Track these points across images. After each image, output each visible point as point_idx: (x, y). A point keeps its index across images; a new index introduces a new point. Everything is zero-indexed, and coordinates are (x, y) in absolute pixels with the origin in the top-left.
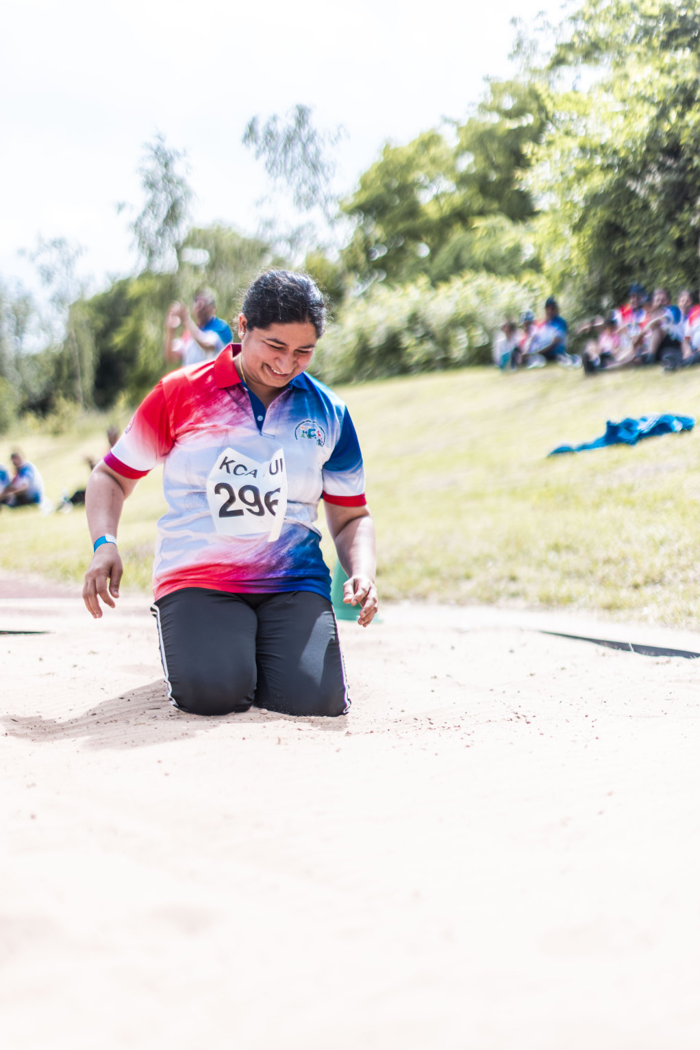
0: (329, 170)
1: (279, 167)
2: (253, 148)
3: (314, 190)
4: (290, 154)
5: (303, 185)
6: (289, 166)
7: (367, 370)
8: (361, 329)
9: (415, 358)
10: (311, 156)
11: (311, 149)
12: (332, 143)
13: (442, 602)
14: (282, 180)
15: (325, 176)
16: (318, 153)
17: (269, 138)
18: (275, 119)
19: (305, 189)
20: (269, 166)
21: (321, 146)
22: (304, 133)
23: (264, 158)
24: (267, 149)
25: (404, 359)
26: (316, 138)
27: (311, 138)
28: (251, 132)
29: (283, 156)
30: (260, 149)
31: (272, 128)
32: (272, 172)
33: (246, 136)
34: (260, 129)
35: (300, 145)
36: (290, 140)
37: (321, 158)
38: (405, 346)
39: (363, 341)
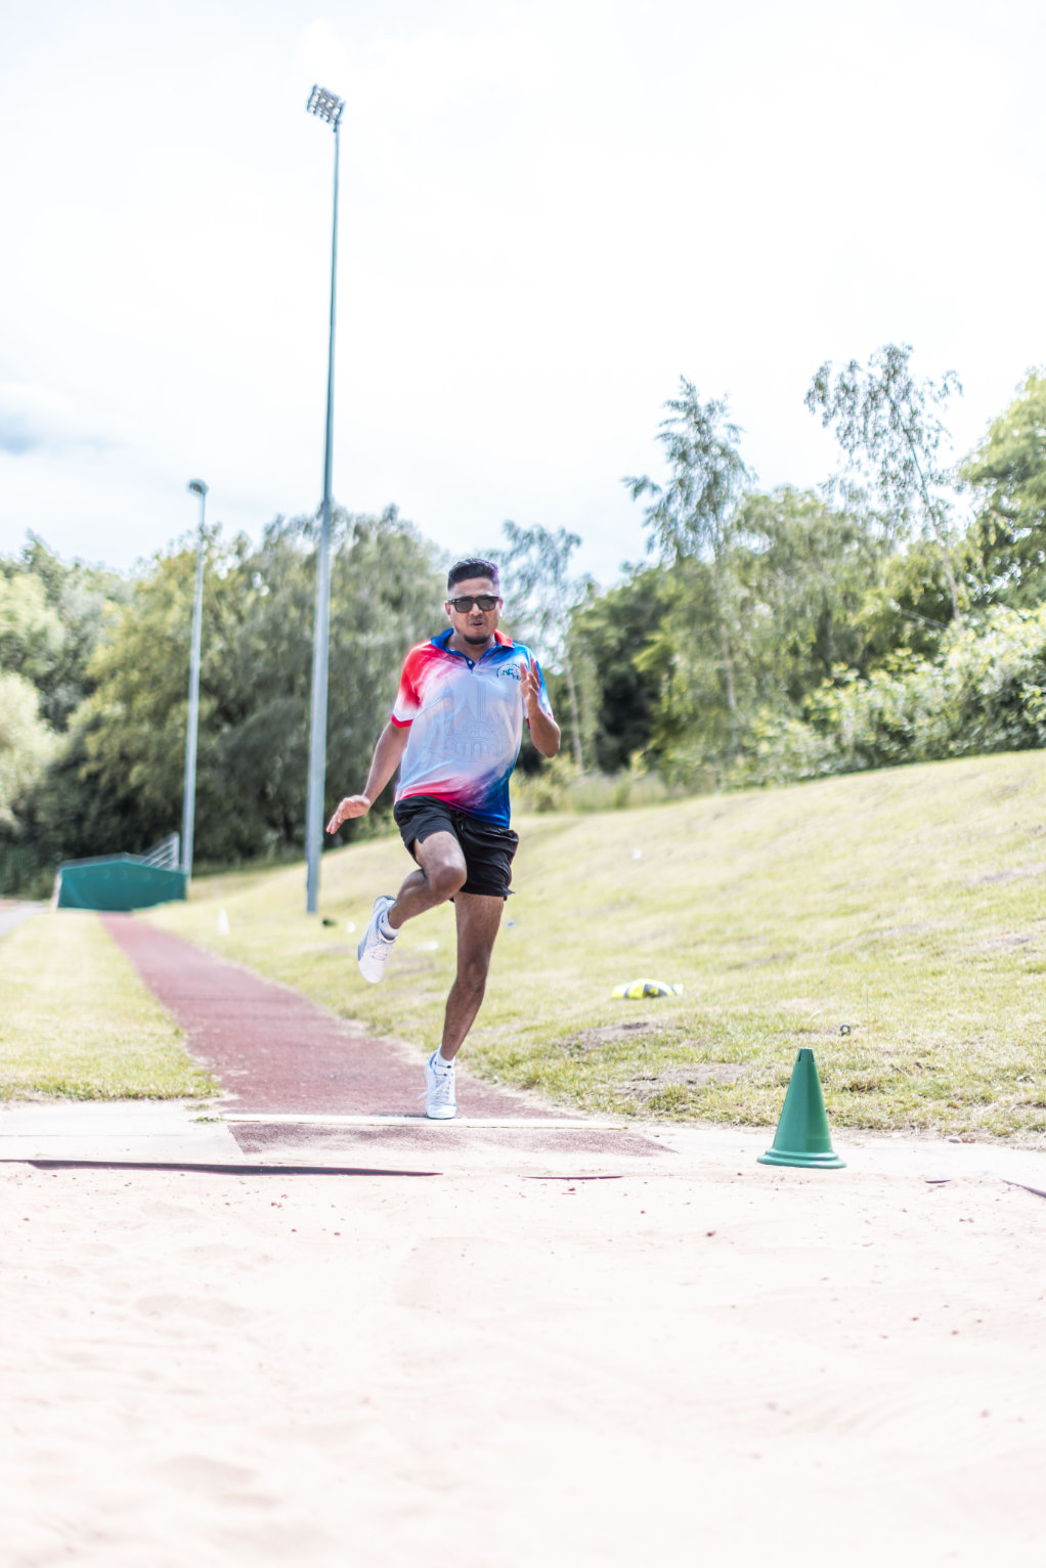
0: (929, 436)
1: (856, 436)
2: (820, 408)
3: (908, 466)
4: (872, 418)
5: (890, 461)
6: (870, 435)
7: (973, 729)
8: (967, 667)
9: (1041, 716)
10: (903, 419)
11: (904, 409)
12: (935, 400)
13: (943, 1133)
14: (861, 453)
15: (922, 447)
16: (914, 413)
17: (842, 395)
18: (852, 367)
19: (893, 466)
20: (842, 433)
21: (917, 405)
22: (893, 388)
23: (835, 422)
24: (839, 410)
25: (1026, 715)
26: (911, 394)
27: (906, 392)
28: (820, 386)
29: (862, 420)
30: (829, 410)
31: (846, 381)
32: (845, 443)
33: (809, 395)
34: (832, 384)
35: (886, 406)
36: (873, 396)
37: (917, 420)
38: (1028, 695)
39: (970, 684)
